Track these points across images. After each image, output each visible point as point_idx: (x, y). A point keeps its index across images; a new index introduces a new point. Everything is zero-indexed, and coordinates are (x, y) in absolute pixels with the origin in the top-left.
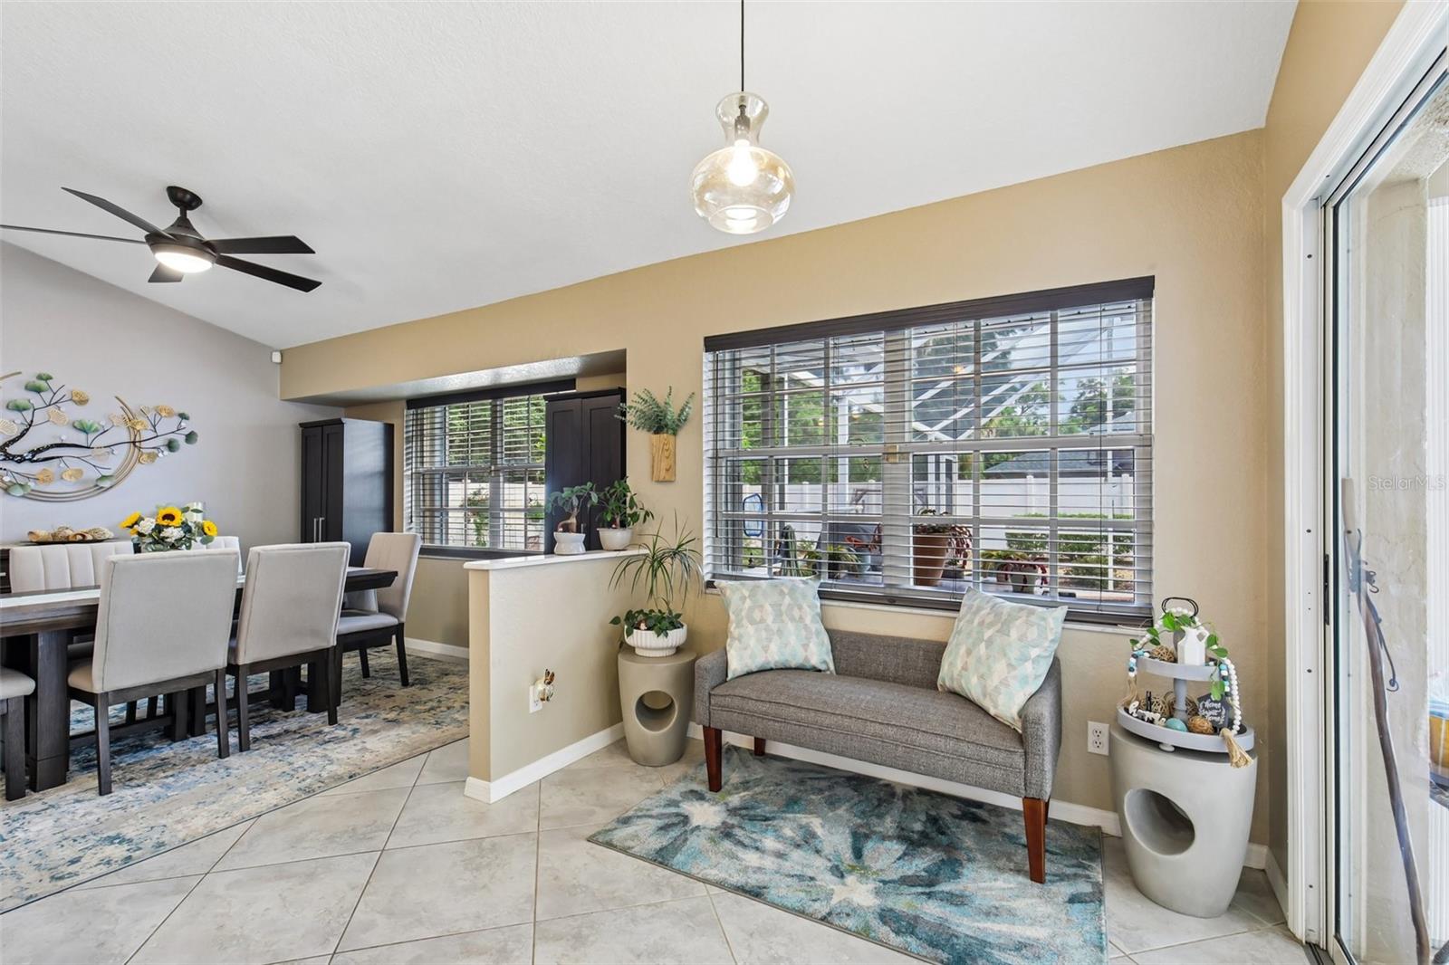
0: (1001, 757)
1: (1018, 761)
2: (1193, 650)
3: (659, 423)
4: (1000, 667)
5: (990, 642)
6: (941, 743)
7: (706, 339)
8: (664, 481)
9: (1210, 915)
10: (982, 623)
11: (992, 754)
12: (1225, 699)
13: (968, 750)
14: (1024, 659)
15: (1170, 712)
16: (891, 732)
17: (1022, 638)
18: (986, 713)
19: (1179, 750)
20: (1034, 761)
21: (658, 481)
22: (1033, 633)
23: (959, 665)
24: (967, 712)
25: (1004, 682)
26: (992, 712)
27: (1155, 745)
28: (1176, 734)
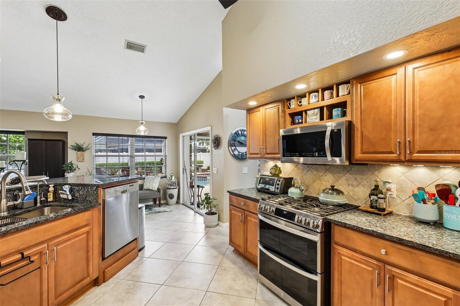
0: (157, 194)
1: (159, 194)
2: (173, 178)
4: (154, 184)
5: (152, 182)
6: (150, 194)
7: (93, 134)
8: (82, 161)
9: (175, 205)
10: (150, 180)
11: (156, 194)
12: (175, 183)
13: (153, 194)
14: (157, 183)
15: (171, 186)
16: (143, 195)
17: (156, 180)
19: (173, 189)
20: (160, 193)
21: (80, 162)
22: (158, 180)
24: (151, 191)
25: (155, 186)
26: (154, 190)
27: (170, 189)
28: (173, 187)
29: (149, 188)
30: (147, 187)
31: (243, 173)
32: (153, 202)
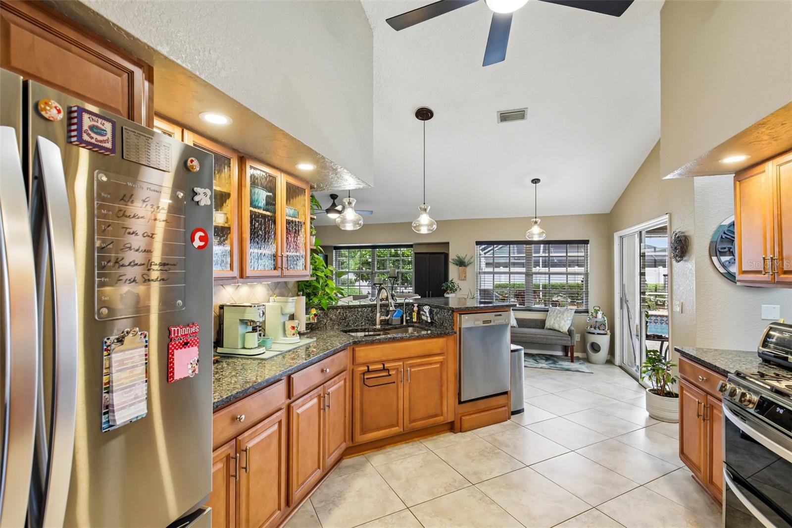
0: (566, 338)
1: (570, 339)
2: (600, 315)
3: (461, 263)
4: (563, 322)
5: (560, 317)
6: (554, 337)
7: (476, 242)
8: (464, 280)
9: (603, 364)
10: (557, 313)
11: (565, 338)
12: (604, 325)
13: (560, 338)
14: (567, 320)
15: (595, 328)
16: (542, 336)
17: (567, 316)
18: (560, 332)
19: (598, 334)
20: (573, 339)
21: (461, 280)
22: (569, 315)
23: (552, 323)
24: (555, 332)
25: (564, 325)
26: (562, 331)
27: (594, 334)
28: (597, 331)
29: (554, 326)
30: (551, 324)
31: (762, 318)
32: (563, 351)
